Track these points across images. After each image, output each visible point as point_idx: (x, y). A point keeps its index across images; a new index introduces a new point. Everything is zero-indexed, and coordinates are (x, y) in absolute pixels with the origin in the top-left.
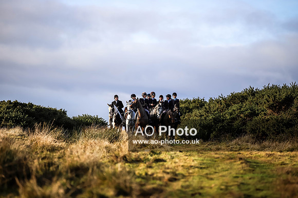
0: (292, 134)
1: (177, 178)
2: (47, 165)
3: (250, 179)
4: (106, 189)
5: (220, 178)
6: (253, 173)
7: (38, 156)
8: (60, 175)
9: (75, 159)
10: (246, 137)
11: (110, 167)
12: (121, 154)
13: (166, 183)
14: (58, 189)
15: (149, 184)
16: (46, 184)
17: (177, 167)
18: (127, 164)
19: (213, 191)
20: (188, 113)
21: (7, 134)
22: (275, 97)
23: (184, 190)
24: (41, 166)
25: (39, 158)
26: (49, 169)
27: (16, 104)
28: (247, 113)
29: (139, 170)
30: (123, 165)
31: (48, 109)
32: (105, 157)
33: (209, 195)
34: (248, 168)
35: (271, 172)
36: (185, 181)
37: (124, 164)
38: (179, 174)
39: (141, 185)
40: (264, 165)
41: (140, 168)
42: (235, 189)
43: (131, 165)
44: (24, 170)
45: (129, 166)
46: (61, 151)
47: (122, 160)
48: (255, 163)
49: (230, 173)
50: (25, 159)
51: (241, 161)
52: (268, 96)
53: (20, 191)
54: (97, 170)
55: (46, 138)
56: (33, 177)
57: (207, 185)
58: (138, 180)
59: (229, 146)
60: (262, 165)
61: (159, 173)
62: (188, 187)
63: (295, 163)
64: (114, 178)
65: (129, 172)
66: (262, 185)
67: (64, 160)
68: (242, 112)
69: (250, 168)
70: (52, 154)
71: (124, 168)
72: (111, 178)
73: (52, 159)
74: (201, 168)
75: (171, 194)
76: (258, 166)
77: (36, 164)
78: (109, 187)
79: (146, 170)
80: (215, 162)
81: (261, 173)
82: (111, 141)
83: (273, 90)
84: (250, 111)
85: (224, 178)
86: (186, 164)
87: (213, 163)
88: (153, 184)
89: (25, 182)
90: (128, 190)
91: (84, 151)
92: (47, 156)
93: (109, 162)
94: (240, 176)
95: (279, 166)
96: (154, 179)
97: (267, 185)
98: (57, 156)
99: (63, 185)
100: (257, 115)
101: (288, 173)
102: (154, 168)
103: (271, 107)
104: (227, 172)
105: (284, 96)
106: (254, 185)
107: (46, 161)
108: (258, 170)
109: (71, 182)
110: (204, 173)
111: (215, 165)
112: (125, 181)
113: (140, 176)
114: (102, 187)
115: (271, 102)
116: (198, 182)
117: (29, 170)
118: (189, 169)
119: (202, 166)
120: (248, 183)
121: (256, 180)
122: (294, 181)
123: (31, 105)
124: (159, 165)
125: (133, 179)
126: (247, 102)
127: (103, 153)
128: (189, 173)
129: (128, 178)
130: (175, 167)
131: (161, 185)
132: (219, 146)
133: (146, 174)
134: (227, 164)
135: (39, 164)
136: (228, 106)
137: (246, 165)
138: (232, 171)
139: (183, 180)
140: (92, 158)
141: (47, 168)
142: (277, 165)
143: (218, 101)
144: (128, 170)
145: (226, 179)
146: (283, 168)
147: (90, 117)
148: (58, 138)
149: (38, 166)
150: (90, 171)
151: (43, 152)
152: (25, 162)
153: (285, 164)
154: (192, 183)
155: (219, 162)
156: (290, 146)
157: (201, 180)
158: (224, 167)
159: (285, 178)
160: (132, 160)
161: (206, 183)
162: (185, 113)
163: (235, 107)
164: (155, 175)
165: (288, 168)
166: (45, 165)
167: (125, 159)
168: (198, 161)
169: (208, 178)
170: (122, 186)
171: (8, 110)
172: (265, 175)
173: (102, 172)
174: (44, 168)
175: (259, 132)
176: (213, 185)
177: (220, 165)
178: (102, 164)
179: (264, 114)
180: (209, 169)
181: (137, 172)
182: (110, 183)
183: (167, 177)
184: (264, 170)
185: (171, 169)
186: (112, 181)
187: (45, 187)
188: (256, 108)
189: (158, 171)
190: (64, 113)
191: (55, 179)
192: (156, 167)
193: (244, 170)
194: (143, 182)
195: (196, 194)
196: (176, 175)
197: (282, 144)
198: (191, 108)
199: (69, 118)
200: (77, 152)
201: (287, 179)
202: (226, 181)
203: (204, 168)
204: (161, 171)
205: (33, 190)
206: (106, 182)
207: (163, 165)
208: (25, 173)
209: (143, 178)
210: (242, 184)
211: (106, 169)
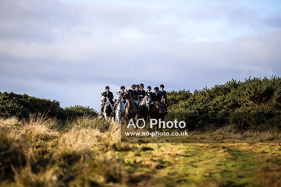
0: (272, 124)
1: (163, 165)
2: (41, 153)
3: (232, 166)
4: (96, 176)
5: (204, 165)
6: (236, 161)
7: (33, 144)
8: (54, 163)
9: (68, 147)
10: (229, 127)
11: (101, 155)
12: (111, 143)
13: (154, 171)
14: (52, 176)
15: (138, 172)
16: (40, 171)
17: (164, 155)
18: (116, 153)
19: (198, 178)
20: (174, 104)
21: (3, 124)
22: (256, 89)
23: (170, 177)
24: (35, 154)
25: (33, 147)
26: (43, 157)
27: (12, 95)
28: (229, 104)
29: (128, 158)
30: (113, 154)
31: (42, 100)
32: (95, 146)
33: (193, 181)
34: (231, 156)
35: (252, 160)
36: (171, 169)
37: (114, 152)
38: (165, 162)
39: (130, 172)
40: (246, 153)
41: (129, 156)
42: (218, 176)
43: (120, 153)
44: (19, 158)
45: (119, 154)
46: (54, 140)
47: (112, 149)
48: (237, 151)
49: (214, 161)
50: (21, 147)
51: (224, 150)
52: (250, 88)
53: (16, 177)
54: (89, 158)
55: (40, 128)
56: (28, 164)
57: (192, 172)
58: (127, 168)
59: (213, 136)
60: (244, 153)
61: (147, 160)
62: (174, 174)
63: (274, 152)
64: (104, 165)
65: (119, 160)
66: (244, 172)
67: (57, 148)
68: (225, 104)
69: (233, 157)
70: (46, 143)
71: (114, 156)
72: (102, 165)
73: (46, 148)
74: (186, 156)
75: (158, 181)
76: (240, 154)
77: (30, 152)
78: (100, 174)
79: (134, 158)
80: (200, 150)
81: (243, 161)
82: (102, 131)
83: (254, 83)
84: (232, 102)
85: (208, 166)
86: (172, 153)
87: (198, 151)
88: (141, 171)
89: (20, 169)
90: (117, 177)
91: (77, 140)
92: (41, 144)
93: (100, 150)
94: (223, 163)
95: (260, 155)
96: (142, 166)
97: (249, 172)
98: (51, 145)
99: (56, 172)
100: (239, 106)
101: (268, 161)
102: (142, 156)
103: (252, 99)
104: (210, 160)
105: (264, 88)
106: (236, 172)
107: (40, 149)
108: (240, 158)
109: (63, 170)
110: (189, 161)
111: (200, 153)
112: (115, 168)
113: (129, 164)
114: (93, 174)
115: (253, 94)
116: (184, 169)
117: (23, 157)
118: (175, 157)
119: (187, 154)
120: (231, 170)
121: (238, 167)
122: (274, 169)
123: (26, 97)
124: (147, 153)
125: (122, 167)
126: (230, 94)
127: (94, 141)
128: (175, 161)
129: (118, 165)
130: (161, 155)
131: (149, 172)
132: (204, 136)
133: (135, 162)
134: (211, 152)
135: (34, 152)
136: (212, 97)
137: (229, 154)
138: (215, 159)
139: (169, 167)
140: (84, 147)
141: (41, 156)
142: (258, 153)
143: (202, 93)
144: (117, 158)
145: (210, 167)
146: (264, 156)
147: (82, 108)
148: (52, 128)
149: (33, 154)
150: (82, 159)
151: (37, 141)
152: (20, 151)
153: (265, 153)
154: (177, 170)
155: (203, 150)
156: (270, 135)
157: (186, 167)
158: (208, 155)
159: (265, 166)
160: (122, 149)
161: (191, 171)
162: (172, 104)
163: (218, 98)
164: (143, 163)
165: (268, 156)
166: (39, 153)
167: (115, 148)
168: (184, 150)
169: (192, 166)
170: (112, 173)
171: (4, 101)
172: (246, 163)
173: (93, 159)
174: (38, 156)
175: (241, 122)
176: (198, 173)
177: (204, 153)
178: (93, 152)
179: (246, 105)
180: (194, 157)
181: (126, 160)
182: (101, 171)
183: (154, 164)
184: (246, 159)
185: (158, 157)
186: (103, 168)
187: (39, 174)
188: (239, 99)
189: (146, 159)
190: (58, 104)
191: (48, 166)
192: (144, 155)
193: (227, 158)
194: (132, 169)
195: (181, 181)
196: (163, 163)
197: (262, 134)
198: (177, 99)
199: (62, 109)
200: (70, 141)
201: (267, 167)
202: (210, 168)
203: (189, 156)
204: (149, 159)
205: (28, 177)
206: (97, 169)
207: (150, 153)
208: (20, 161)
209: (132, 166)
210: (225, 171)
211: (97, 157)
